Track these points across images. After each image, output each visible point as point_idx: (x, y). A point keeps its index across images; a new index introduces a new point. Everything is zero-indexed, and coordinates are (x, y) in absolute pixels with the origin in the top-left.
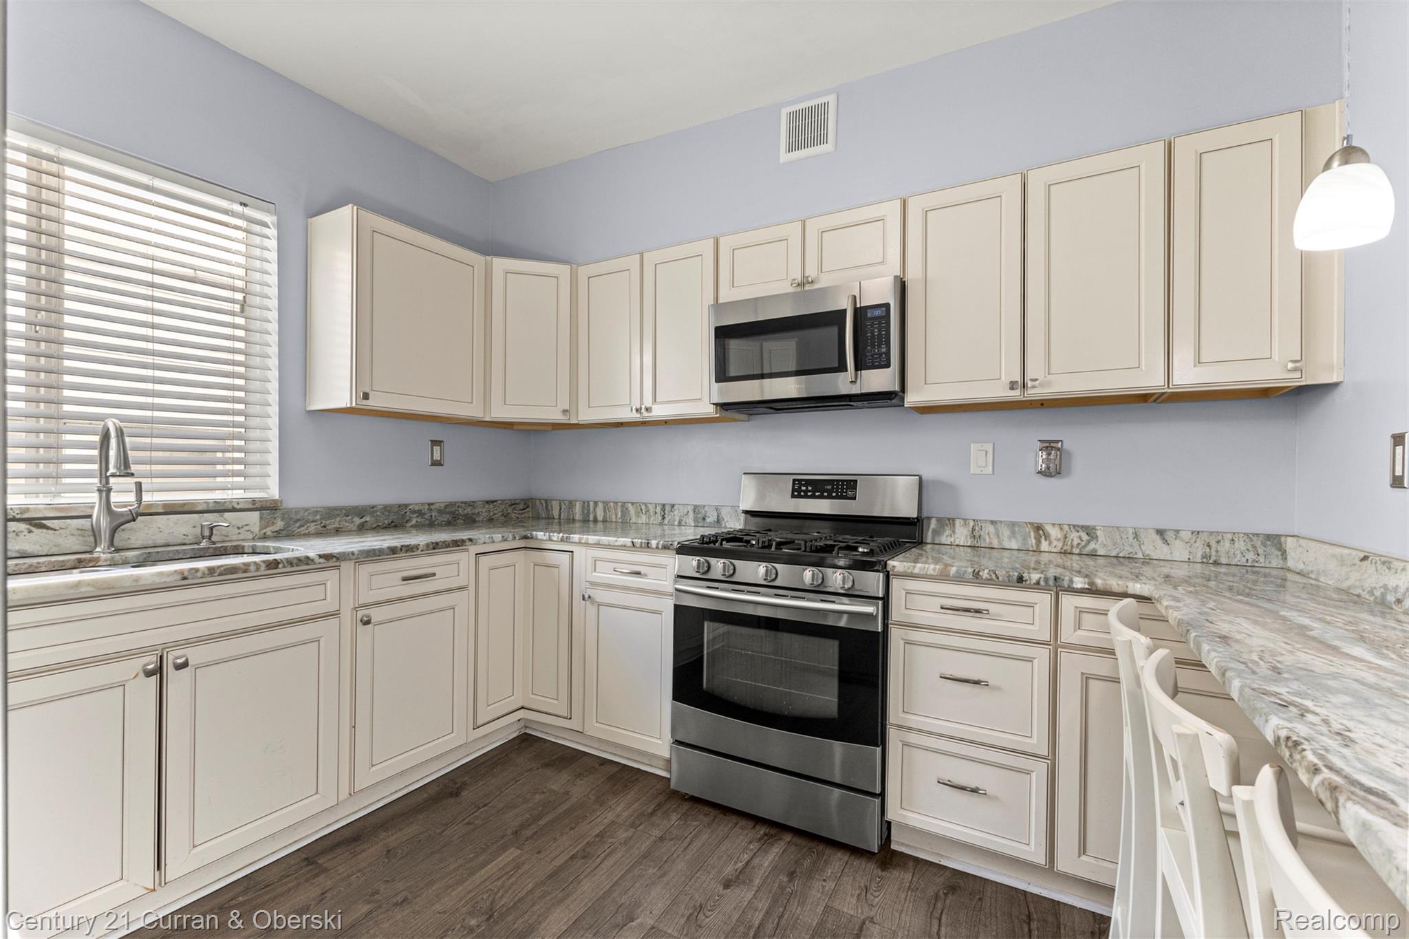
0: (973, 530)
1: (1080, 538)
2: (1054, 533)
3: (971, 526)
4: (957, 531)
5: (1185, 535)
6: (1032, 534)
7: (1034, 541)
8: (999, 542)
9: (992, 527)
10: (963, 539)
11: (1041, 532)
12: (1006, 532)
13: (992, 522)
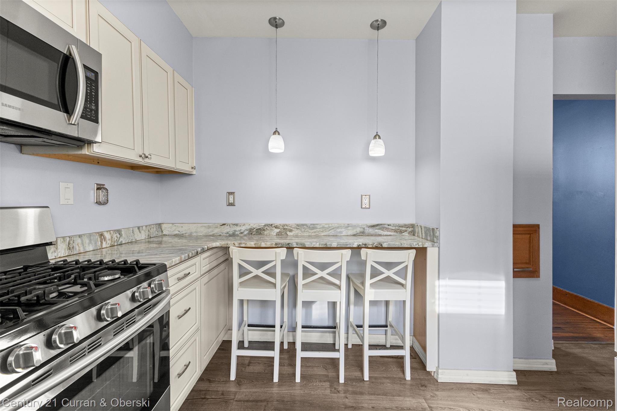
0: (69, 243)
1: (117, 237)
2: (107, 236)
3: (68, 241)
4: (59, 247)
5: (144, 227)
6: (99, 239)
7: (100, 243)
8: (84, 248)
9: (80, 239)
10: (63, 252)
11: (103, 237)
12: (86, 241)
13: (80, 236)
